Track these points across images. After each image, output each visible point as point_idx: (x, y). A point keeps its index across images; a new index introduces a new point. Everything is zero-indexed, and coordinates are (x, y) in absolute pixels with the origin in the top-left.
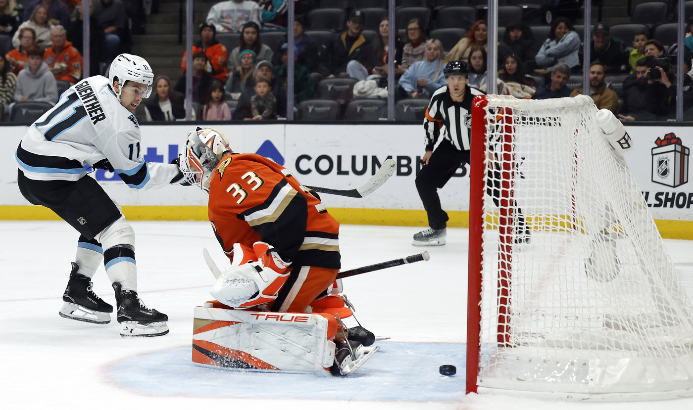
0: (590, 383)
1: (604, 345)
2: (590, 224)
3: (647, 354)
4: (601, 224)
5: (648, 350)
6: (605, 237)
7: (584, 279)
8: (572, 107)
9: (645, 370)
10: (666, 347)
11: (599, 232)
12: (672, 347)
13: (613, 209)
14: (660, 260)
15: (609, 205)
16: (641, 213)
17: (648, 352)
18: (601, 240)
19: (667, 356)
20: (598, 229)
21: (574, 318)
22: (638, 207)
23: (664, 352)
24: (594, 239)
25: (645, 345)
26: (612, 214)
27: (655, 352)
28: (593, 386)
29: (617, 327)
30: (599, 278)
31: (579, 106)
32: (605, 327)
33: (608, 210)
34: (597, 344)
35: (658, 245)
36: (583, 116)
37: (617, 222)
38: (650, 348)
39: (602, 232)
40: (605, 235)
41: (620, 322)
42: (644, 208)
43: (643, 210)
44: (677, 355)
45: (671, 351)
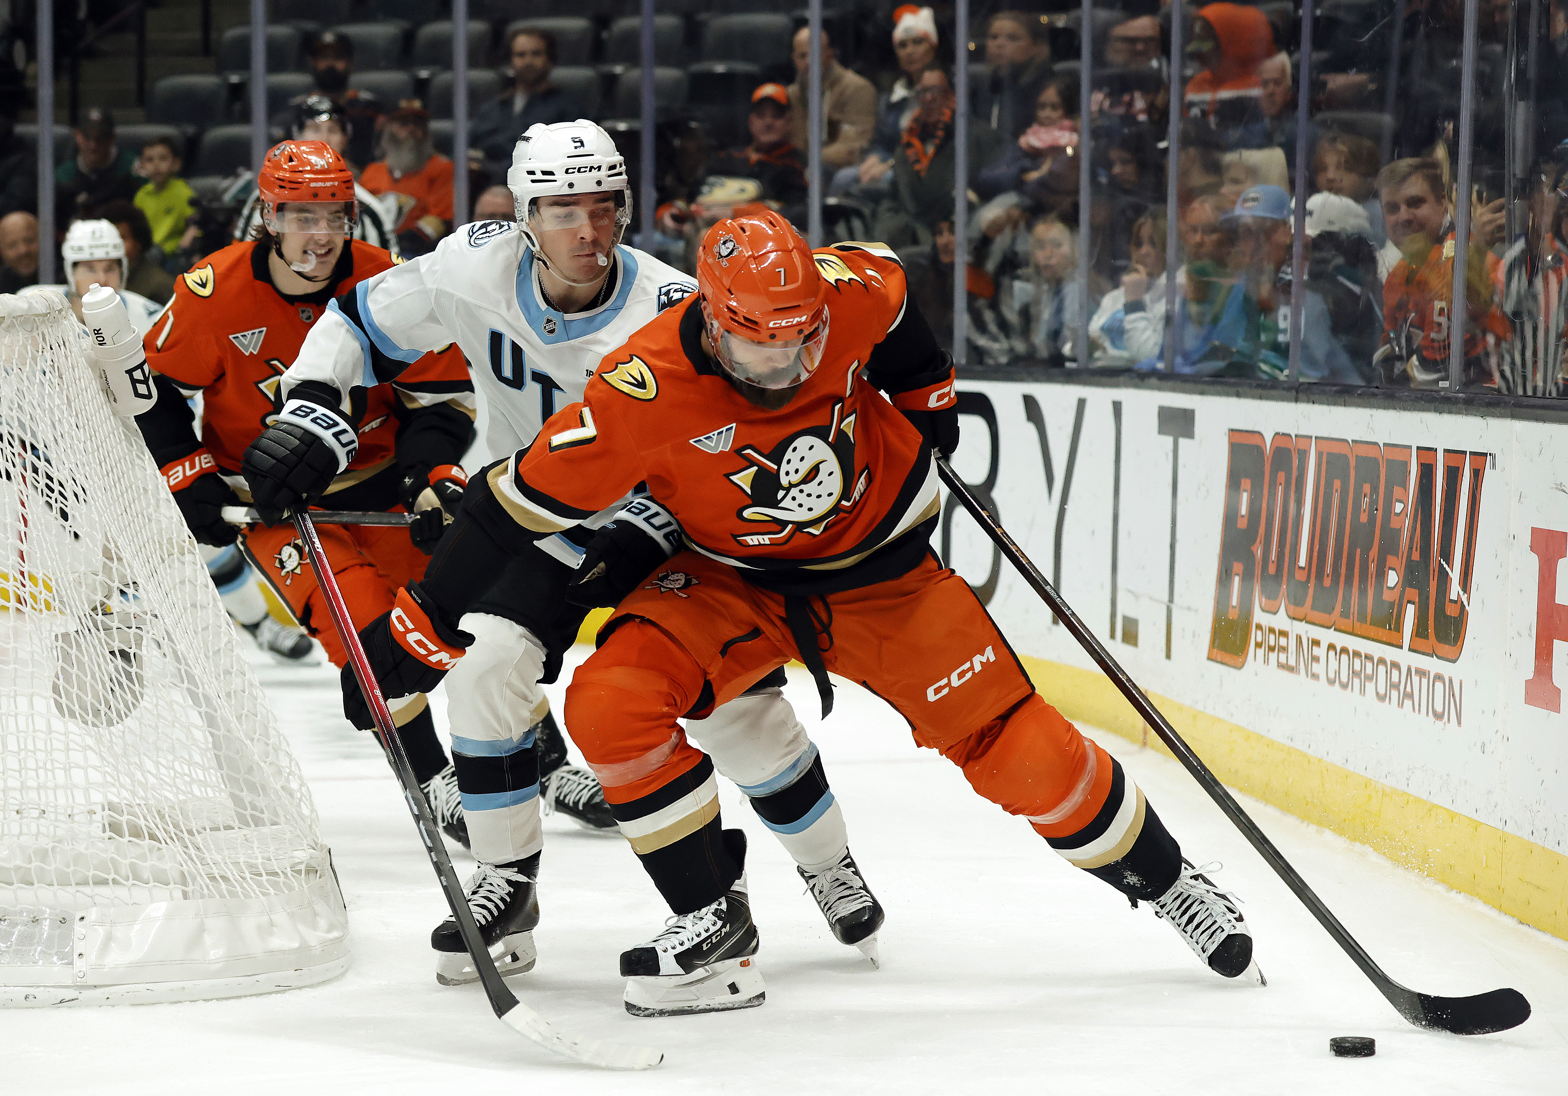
0: (78, 963)
1: (106, 876)
2: (69, 592)
3: (206, 891)
4: (94, 591)
5: (208, 881)
6: (102, 621)
7: (58, 724)
8: (22, 316)
9: (201, 929)
10: (248, 875)
11: (88, 611)
12: (260, 875)
13: (123, 555)
14: (227, 673)
15: (112, 546)
16: (183, 563)
17: (208, 887)
18: (93, 630)
19: (252, 894)
20: (86, 606)
21: (36, 813)
22: (176, 550)
23: (245, 885)
24: (80, 628)
25: (201, 871)
26: (120, 568)
27: (223, 886)
28: (84, 969)
29: (136, 832)
30: (90, 718)
31: (37, 315)
32: (108, 833)
33: (111, 559)
34: (92, 873)
35: (225, 639)
36: (47, 338)
37: (131, 585)
38: (213, 878)
39: (95, 609)
40: (103, 618)
41: (142, 818)
42: (190, 552)
43: (188, 557)
44: (272, 891)
45: (260, 885)
